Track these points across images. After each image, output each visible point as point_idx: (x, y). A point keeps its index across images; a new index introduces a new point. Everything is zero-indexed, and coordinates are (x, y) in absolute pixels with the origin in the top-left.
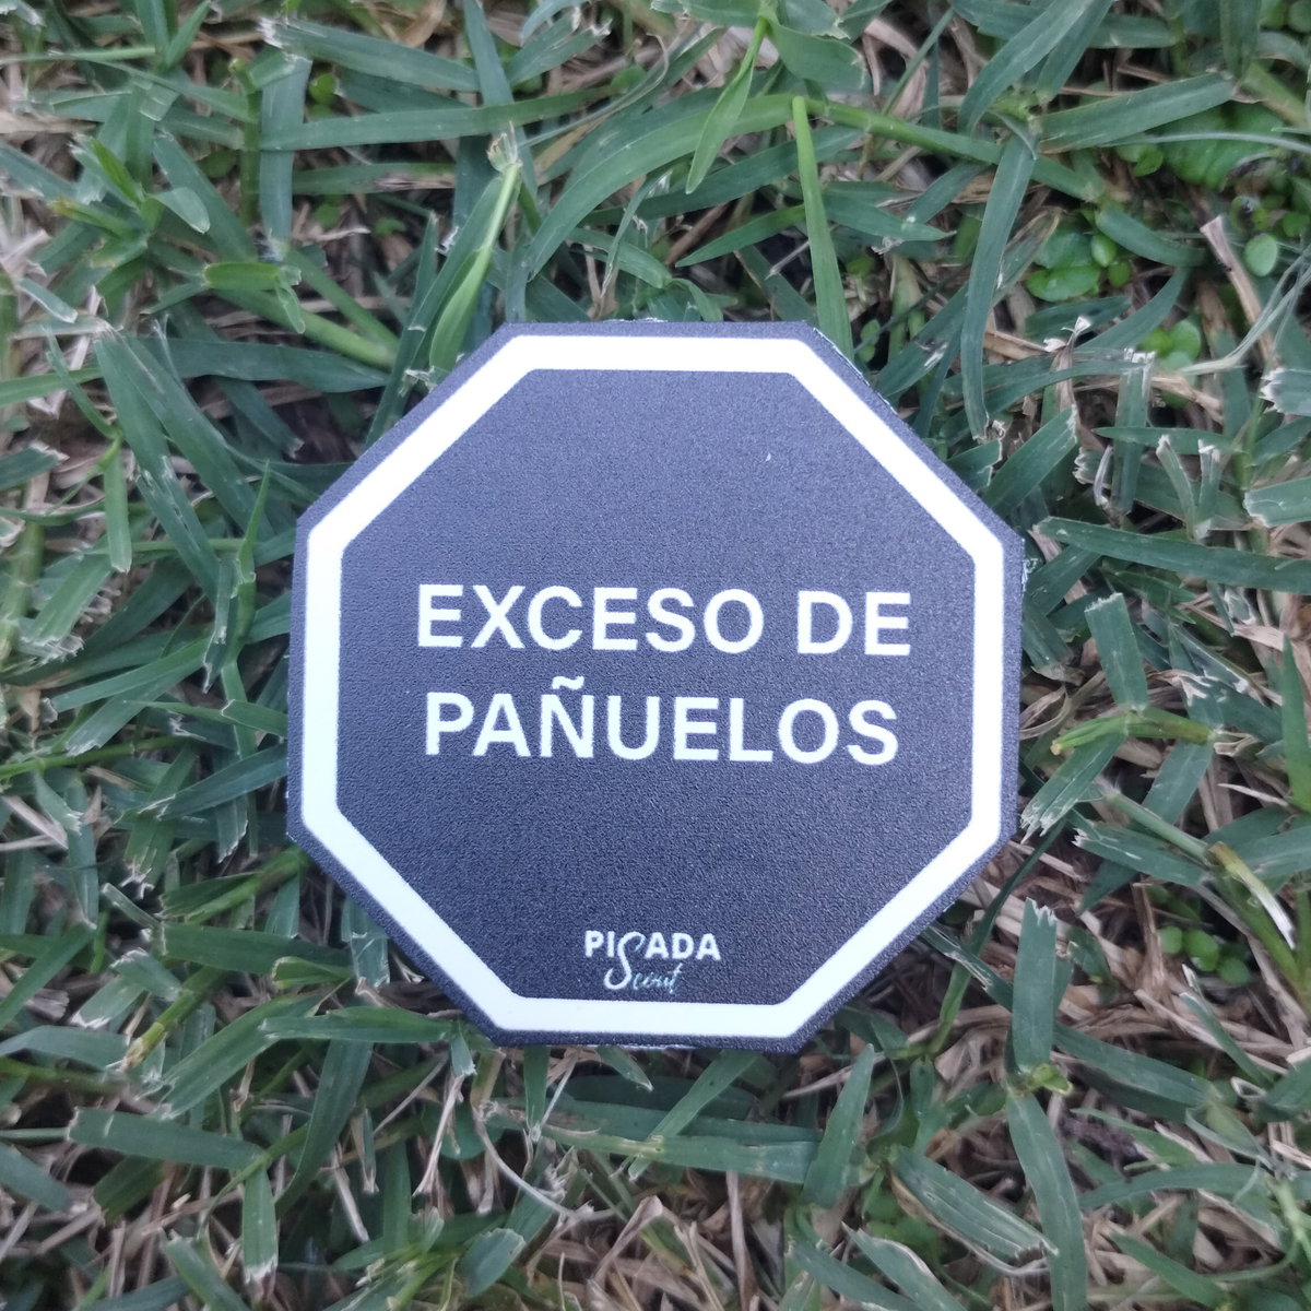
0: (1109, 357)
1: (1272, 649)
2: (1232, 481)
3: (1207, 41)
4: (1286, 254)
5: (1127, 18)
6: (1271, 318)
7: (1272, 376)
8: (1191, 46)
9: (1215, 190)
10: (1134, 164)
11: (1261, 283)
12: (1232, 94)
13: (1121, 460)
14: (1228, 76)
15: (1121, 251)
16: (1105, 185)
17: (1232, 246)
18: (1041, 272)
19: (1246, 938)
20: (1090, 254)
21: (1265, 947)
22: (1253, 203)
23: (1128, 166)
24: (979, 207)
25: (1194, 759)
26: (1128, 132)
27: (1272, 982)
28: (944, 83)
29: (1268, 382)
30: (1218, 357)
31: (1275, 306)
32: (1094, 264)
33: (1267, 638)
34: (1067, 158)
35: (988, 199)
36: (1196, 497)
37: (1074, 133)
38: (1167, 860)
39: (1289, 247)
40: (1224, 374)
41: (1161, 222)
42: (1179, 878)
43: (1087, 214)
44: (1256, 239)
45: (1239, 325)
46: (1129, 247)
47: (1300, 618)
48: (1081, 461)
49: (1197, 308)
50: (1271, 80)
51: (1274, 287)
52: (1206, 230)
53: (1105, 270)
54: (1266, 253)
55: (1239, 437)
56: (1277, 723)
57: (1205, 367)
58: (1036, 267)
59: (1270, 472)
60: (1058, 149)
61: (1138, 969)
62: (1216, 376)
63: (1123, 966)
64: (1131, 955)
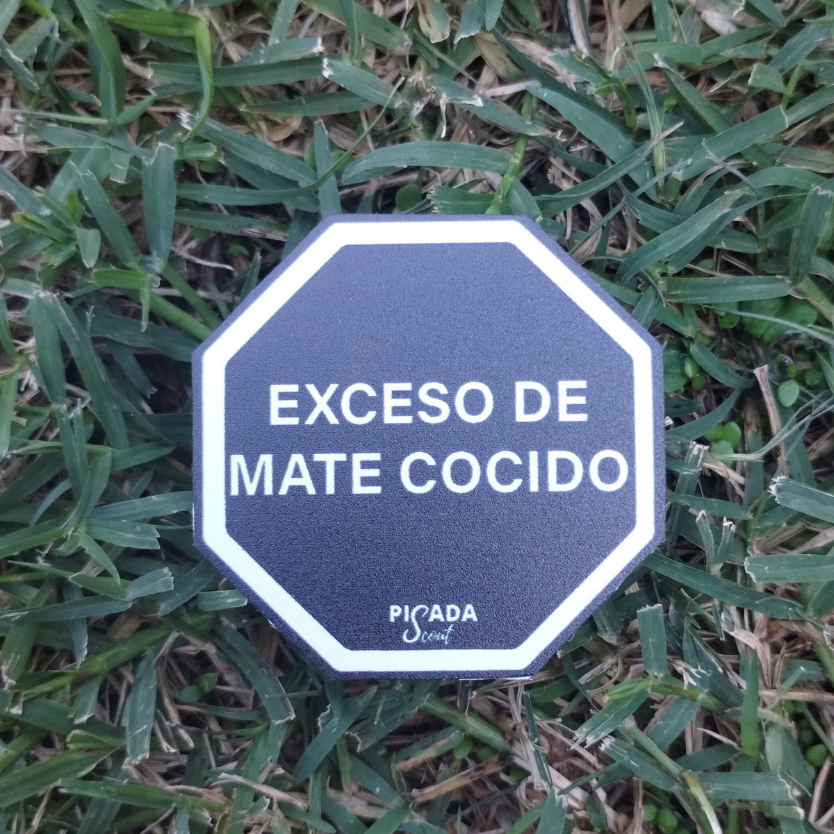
0: (679, 442)
1: (746, 645)
2: (743, 535)
3: (779, 254)
5: (733, 232)
6: (786, 435)
7: (779, 479)
8: (770, 254)
9: (768, 344)
11: (784, 412)
12: (790, 292)
13: (675, 509)
14: (789, 281)
15: (701, 370)
17: (771, 383)
20: (683, 366)
22: (788, 360)
25: (686, 710)
26: (720, 300)
28: (612, 239)
29: (775, 483)
30: (749, 452)
31: (790, 428)
33: (743, 637)
34: (680, 306)
36: (716, 549)
37: (687, 293)
38: (655, 770)
39: (807, 391)
40: (750, 463)
41: (731, 355)
42: (660, 783)
43: (686, 344)
44: (786, 383)
45: (767, 433)
46: (708, 371)
47: (768, 627)
49: (743, 415)
50: (814, 288)
51: (791, 415)
52: (757, 372)
53: (690, 381)
54: (791, 392)
55: (752, 507)
57: (740, 457)
59: (767, 534)
60: (675, 301)
61: (625, 828)
62: (744, 464)
63: (616, 824)
64: (622, 819)
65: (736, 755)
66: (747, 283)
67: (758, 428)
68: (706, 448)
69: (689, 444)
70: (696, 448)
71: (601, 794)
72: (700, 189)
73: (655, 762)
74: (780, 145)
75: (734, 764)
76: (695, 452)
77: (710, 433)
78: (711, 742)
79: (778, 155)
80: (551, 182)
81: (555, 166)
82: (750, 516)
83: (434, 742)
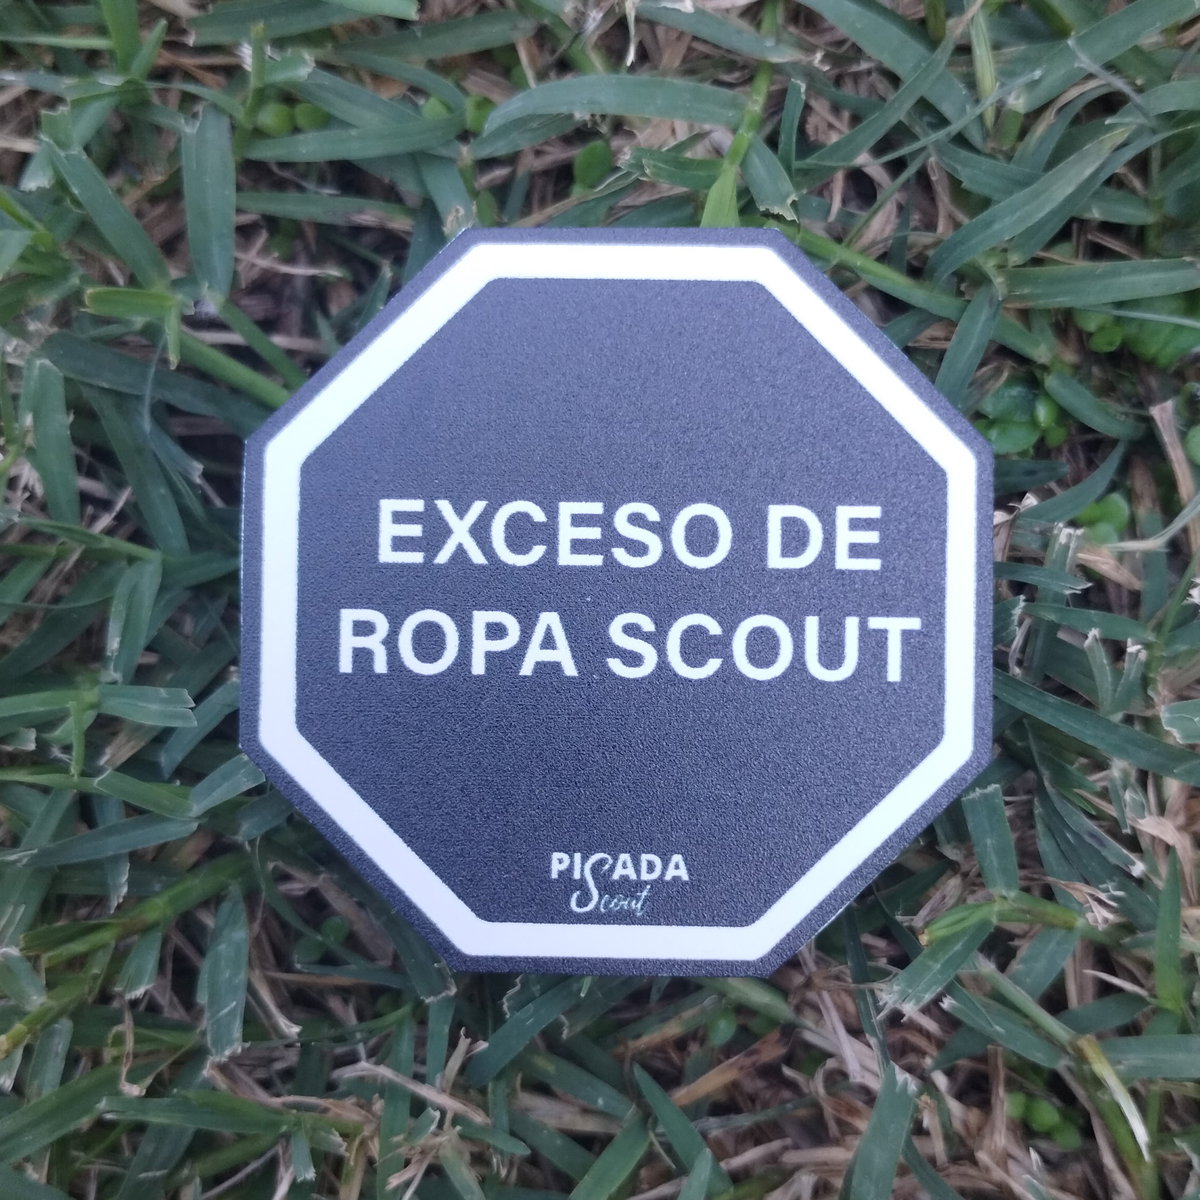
1: (1155, 838)
3: (1176, 224)
8: (1167, 225)
9: (1166, 370)
13: (1037, 631)
16: (1058, 346)
18: (983, 421)
19: (1089, 1114)
20: (1032, 410)
27: (1108, 1160)
28: (916, 218)
30: (1143, 537)
32: (1034, 422)
33: (1150, 826)
34: (1025, 315)
35: (948, 346)
36: (1114, 692)
37: (1039, 291)
38: (1032, 1037)
40: (1146, 555)
41: (1106, 390)
42: (1039, 1056)
43: (1038, 373)
46: (1074, 413)
47: (1188, 808)
49: (1128, 483)
52: (1154, 410)
53: (1043, 431)
55: (1153, 622)
57: (1130, 545)
58: (979, 415)
59: (1179, 663)
60: (1019, 305)
61: (980, 1129)
62: (1138, 555)
63: (965, 1124)
64: (974, 1115)
65: (1145, 1010)
66: (1134, 271)
67: (1154, 501)
68: (1080, 532)
69: (1052, 529)
70: (1064, 534)
71: (941, 1080)
72: (1051, 127)
73: (1028, 1023)
74: (1176, 53)
75: (1143, 1023)
76: (1063, 539)
77: (1084, 512)
78: (1105, 989)
79: (1173, 69)
80: (812, 139)
81: (818, 114)
82: (1151, 637)
83: (677, 1013)
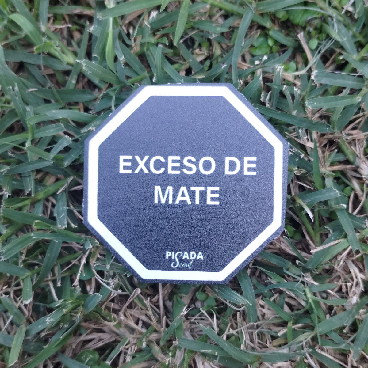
4: (319, 44)
9: (301, 27)
10: (280, 19)
11: (313, 51)
15: (276, 42)
16: (272, 25)
18: (254, 48)
19: (301, 225)
20: (267, 43)
21: (306, 228)
22: (311, 30)
23: (279, 19)
24: (238, 28)
26: (279, 8)
27: (307, 238)
29: (313, 74)
31: (316, 57)
32: (268, 45)
33: (310, 145)
35: (240, 26)
37: (265, 8)
39: (320, 42)
40: (302, 75)
43: (267, 32)
44: (312, 40)
46: (278, 41)
47: (319, 141)
48: (262, 96)
51: (316, 52)
52: (299, 36)
53: (271, 48)
54: (314, 43)
56: (311, 167)
57: (297, 73)
58: (252, 46)
67: (303, 64)
70: (279, 68)
